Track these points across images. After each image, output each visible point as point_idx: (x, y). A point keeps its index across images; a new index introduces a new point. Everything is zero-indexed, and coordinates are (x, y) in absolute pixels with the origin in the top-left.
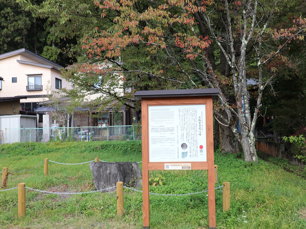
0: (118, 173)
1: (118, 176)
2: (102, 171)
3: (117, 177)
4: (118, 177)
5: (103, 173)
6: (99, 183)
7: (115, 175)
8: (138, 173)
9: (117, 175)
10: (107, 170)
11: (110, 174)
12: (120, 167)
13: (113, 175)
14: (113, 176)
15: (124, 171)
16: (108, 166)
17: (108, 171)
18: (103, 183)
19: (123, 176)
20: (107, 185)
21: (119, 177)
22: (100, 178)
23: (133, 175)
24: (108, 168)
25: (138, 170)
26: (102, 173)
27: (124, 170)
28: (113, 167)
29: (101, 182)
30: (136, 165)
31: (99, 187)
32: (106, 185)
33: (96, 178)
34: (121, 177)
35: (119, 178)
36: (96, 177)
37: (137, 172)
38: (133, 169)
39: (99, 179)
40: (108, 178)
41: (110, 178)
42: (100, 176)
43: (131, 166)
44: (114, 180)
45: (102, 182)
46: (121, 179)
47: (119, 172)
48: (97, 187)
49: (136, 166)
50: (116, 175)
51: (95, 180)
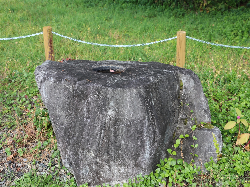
0: (146, 120)
1: (145, 129)
2: (85, 110)
3: (142, 132)
4: (145, 134)
5: (93, 121)
6: (77, 155)
7: (136, 127)
8: (200, 105)
9: (143, 126)
10: (106, 111)
11: (117, 122)
12: (148, 95)
13: (130, 126)
14: (128, 131)
15: (162, 108)
16: (109, 96)
17: (110, 113)
18: (91, 155)
19: (159, 128)
20: (108, 162)
21: (148, 132)
22: (81, 135)
23: (182, 112)
24: (112, 104)
25: (198, 97)
26: (88, 117)
27: (160, 103)
28: (129, 100)
29: (86, 151)
30: (192, 80)
31: (77, 166)
32: (102, 160)
33: (65, 133)
34: (154, 132)
35: (147, 136)
36: (66, 131)
37: (194, 103)
38: (183, 92)
39: (78, 141)
40: (109, 138)
41: (116, 135)
42: (82, 130)
43: (178, 83)
44: (130, 145)
45: (89, 151)
46: (154, 138)
47: (149, 117)
48: (71, 164)
49: (192, 83)
50: (139, 125)
51: (63, 143)
